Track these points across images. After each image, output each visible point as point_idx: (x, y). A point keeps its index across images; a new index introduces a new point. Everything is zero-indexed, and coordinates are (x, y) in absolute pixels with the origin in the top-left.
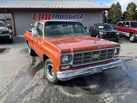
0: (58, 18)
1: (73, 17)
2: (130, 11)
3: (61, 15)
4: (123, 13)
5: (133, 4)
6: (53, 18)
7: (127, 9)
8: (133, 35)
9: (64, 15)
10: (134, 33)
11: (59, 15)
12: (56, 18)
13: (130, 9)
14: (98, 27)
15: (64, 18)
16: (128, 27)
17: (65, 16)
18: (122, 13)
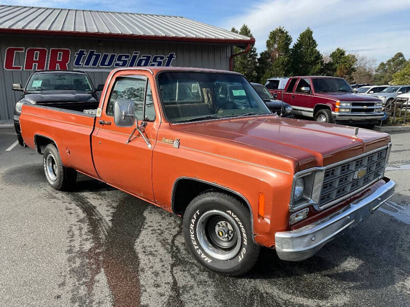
0: (94, 64)
1: (144, 61)
2: (277, 50)
3: (106, 56)
4: (259, 56)
5: (283, 32)
6: (77, 63)
7: (269, 44)
8: (325, 113)
9: (113, 57)
10: (328, 108)
11: (98, 56)
12: (87, 64)
13: (276, 46)
14: (231, 93)
15: (113, 63)
16: (309, 92)
17: (116, 58)
18: (256, 55)
